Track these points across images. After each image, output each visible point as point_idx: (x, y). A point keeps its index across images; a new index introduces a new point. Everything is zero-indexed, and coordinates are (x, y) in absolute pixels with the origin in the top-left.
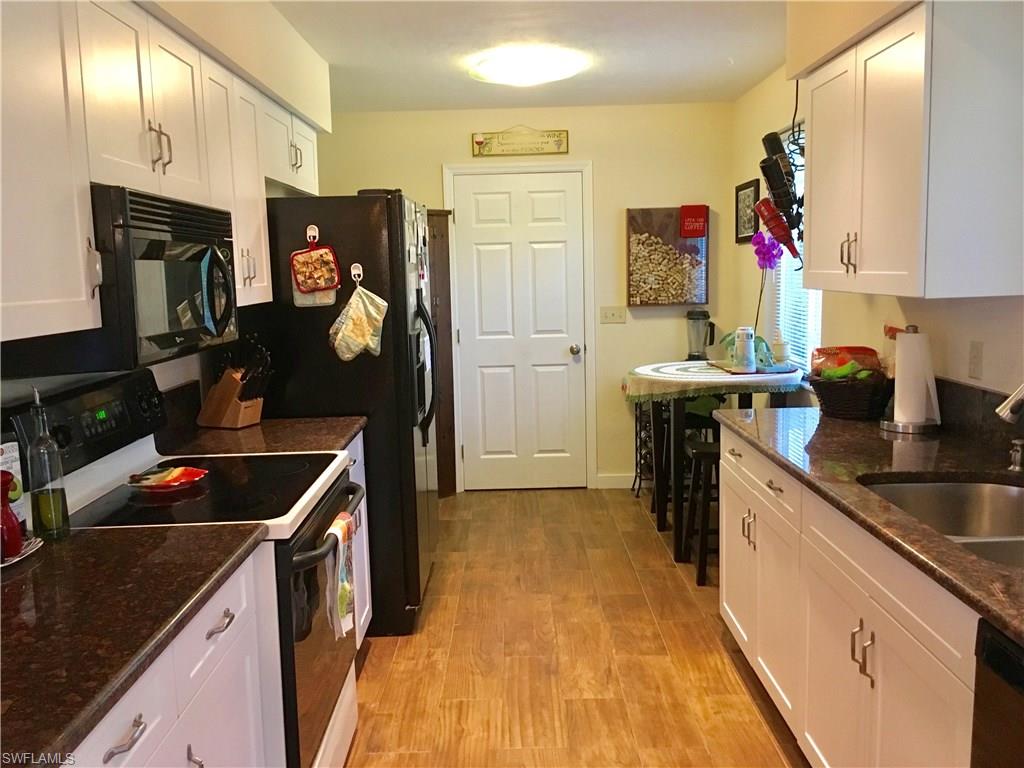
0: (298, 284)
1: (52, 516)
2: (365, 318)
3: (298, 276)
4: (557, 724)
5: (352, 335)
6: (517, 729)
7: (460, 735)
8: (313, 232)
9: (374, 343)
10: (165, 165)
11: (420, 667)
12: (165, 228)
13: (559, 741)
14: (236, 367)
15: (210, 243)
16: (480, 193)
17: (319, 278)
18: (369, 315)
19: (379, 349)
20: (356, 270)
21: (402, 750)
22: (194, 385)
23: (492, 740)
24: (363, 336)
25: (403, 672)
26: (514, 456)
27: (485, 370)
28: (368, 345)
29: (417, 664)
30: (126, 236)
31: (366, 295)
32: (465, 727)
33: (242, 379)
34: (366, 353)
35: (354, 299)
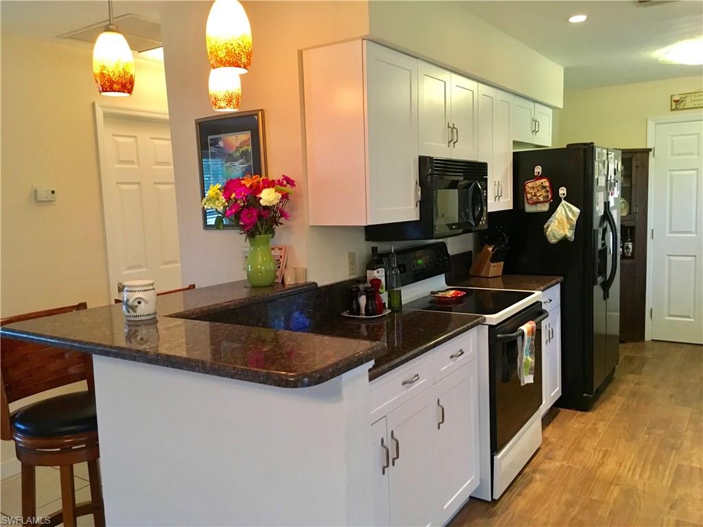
0: (527, 199)
1: (395, 303)
2: (565, 219)
3: (528, 195)
4: (667, 473)
5: (557, 228)
6: (639, 470)
7: (601, 464)
8: (538, 169)
9: (570, 234)
10: (454, 143)
11: (587, 428)
12: (462, 174)
13: (665, 481)
14: (490, 245)
15: (475, 180)
16: (675, 136)
17: (540, 196)
18: (568, 217)
19: (573, 237)
20: (563, 191)
21: (564, 463)
22: (470, 253)
23: (621, 471)
24: (564, 229)
25: (576, 428)
26: (692, 320)
27: (672, 258)
28: (566, 235)
29: (585, 427)
30: (432, 179)
31: (567, 205)
32: (606, 462)
33: (492, 251)
34: (564, 240)
35: (560, 209)
